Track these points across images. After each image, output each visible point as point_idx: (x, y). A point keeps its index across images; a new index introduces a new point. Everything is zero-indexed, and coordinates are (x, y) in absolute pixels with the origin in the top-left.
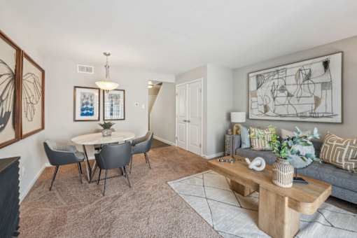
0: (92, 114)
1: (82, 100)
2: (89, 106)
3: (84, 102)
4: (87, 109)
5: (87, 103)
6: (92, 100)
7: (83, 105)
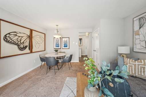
0: (59, 47)
1: (56, 42)
2: (58, 44)
3: (57, 42)
4: (57, 45)
5: (57, 43)
6: (59, 42)
7: (56, 43)
